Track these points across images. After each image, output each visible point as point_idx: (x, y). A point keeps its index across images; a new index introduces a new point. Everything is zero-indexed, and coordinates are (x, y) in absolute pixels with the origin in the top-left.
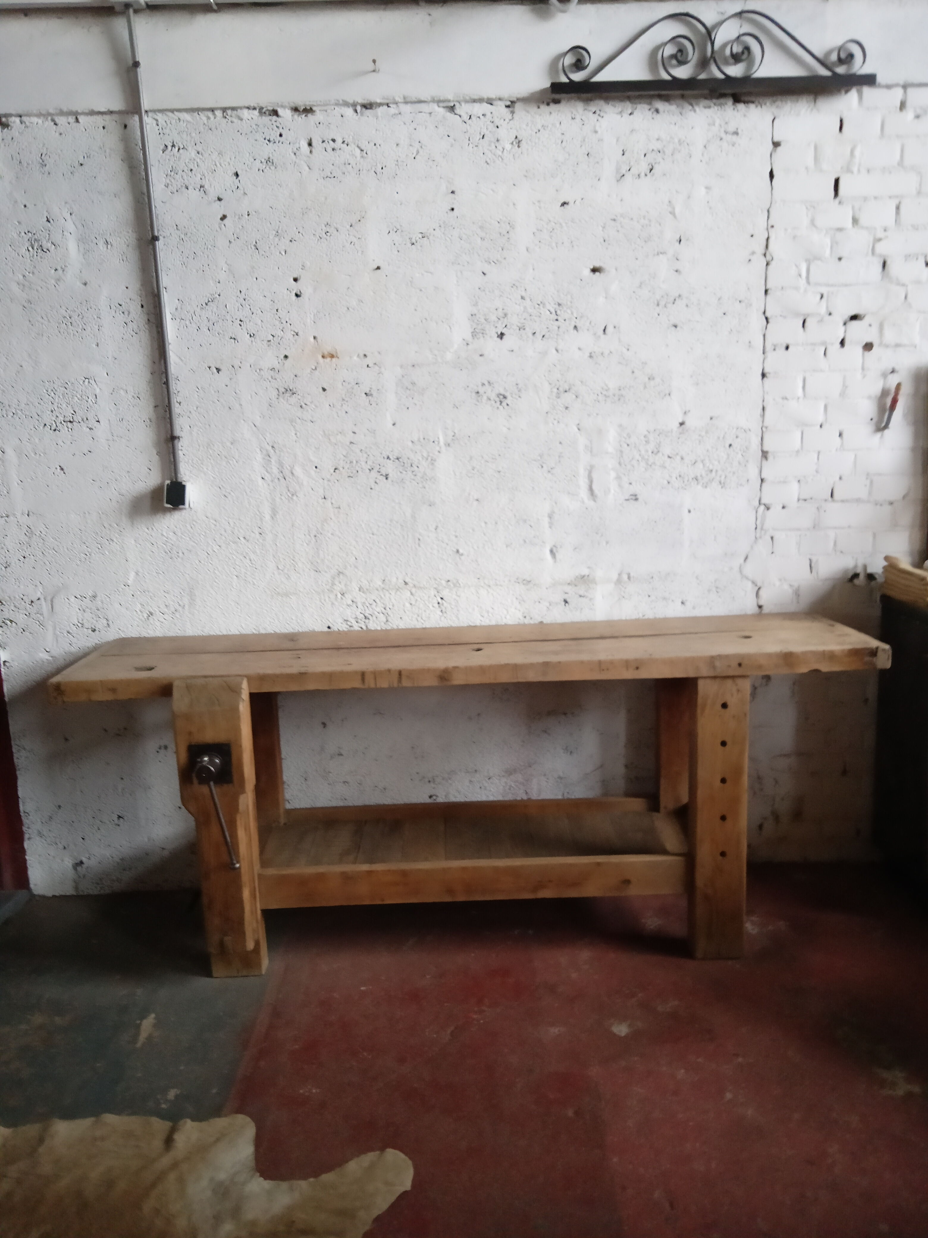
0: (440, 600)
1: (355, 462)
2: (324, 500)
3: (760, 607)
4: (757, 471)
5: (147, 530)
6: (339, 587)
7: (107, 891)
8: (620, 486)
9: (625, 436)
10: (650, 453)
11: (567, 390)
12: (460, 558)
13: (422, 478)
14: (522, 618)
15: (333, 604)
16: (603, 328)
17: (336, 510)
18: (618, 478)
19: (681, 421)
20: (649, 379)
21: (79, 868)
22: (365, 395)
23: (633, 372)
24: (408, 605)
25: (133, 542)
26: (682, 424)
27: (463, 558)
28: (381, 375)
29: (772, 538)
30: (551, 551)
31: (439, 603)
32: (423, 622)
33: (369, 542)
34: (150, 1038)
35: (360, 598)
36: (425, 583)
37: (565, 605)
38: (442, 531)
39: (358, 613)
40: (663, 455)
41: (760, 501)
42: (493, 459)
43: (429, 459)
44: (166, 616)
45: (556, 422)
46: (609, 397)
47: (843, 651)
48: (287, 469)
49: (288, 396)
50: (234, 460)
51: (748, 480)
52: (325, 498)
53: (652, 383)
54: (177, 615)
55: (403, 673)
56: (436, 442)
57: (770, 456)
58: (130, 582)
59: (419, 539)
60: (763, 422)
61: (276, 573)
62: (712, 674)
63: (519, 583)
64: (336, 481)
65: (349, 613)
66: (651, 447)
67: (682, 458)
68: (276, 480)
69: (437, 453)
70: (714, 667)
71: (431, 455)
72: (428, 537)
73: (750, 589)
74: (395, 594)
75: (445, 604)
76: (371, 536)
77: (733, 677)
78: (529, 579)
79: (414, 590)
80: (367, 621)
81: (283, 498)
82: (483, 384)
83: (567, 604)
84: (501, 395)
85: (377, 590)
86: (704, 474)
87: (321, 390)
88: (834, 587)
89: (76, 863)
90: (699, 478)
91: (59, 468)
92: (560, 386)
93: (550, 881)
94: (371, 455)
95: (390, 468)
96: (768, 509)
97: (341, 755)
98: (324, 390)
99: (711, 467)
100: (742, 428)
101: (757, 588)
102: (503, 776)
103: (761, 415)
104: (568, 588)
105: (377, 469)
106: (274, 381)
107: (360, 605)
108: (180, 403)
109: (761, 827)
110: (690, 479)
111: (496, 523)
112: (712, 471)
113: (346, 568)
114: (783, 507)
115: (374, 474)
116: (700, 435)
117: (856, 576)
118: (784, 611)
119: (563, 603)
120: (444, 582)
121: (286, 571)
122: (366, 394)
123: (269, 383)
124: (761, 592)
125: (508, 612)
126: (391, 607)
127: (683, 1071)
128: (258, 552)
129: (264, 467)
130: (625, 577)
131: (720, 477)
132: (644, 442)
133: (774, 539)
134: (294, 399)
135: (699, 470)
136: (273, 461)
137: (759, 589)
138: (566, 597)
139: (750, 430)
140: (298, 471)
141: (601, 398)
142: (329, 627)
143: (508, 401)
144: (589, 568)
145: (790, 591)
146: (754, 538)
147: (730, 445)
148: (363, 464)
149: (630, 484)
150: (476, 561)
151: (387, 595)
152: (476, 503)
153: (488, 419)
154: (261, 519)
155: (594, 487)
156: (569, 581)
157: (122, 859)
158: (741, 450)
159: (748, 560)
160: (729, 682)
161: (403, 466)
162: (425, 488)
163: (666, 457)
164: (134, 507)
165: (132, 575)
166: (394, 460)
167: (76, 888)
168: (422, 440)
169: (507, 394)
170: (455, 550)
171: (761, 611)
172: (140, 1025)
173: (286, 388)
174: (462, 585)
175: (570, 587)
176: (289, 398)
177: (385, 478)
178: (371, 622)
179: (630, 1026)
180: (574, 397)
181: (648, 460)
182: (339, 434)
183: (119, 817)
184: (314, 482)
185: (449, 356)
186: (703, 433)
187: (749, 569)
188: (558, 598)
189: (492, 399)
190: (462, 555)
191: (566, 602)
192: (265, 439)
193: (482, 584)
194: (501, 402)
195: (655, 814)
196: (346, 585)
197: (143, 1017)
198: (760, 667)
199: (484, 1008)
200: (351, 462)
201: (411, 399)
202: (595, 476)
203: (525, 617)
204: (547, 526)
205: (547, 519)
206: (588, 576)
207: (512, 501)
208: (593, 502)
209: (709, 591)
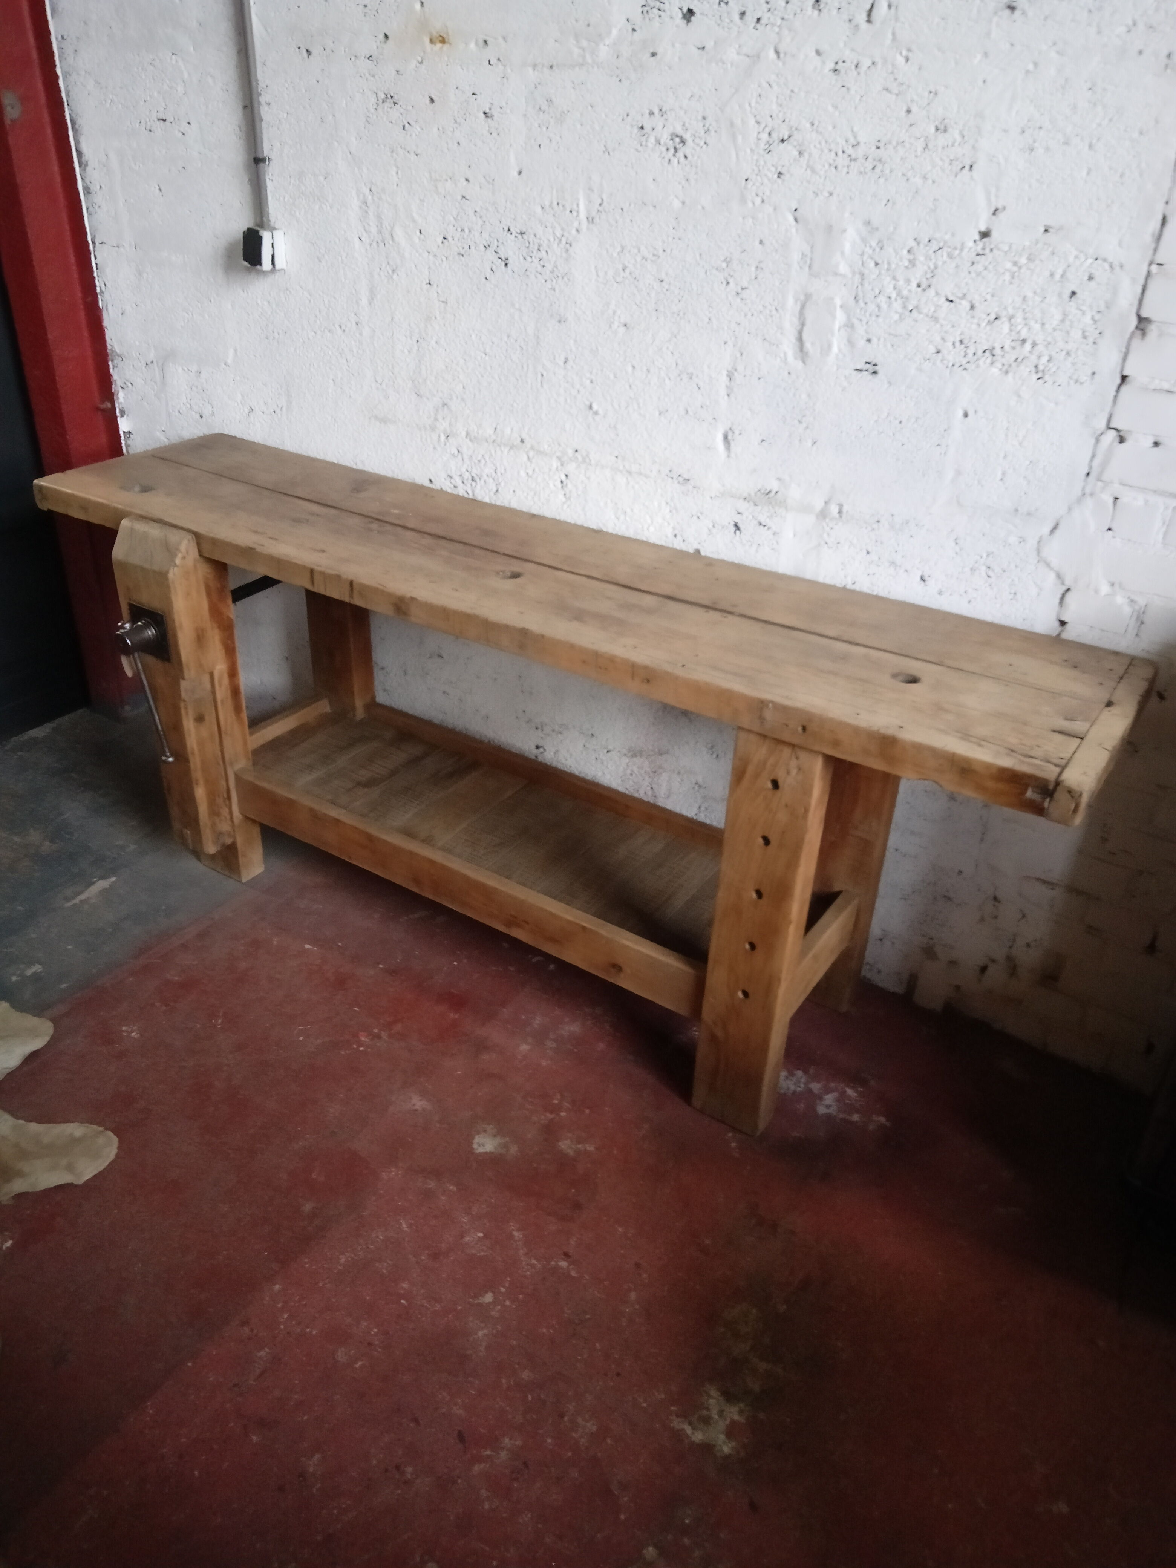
0: (564, 478)
1: (467, 231)
2: (429, 285)
3: (1062, 623)
4: (1115, 357)
6: (443, 425)
8: (851, 343)
9: (874, 243)
10: (914, 285)
11: (786, 137)
12: (593, 418)
13: (552, 272)
14: (670, 536)
15: (435, 448)
16: (868, 7)
17: (443, 305)
18: (849, 325)
19: (983, 229)
20: (937, 129)
22: (483, 115)
23: (909, 111)
24: (523, 473)
25: (230, 307)
26: (985, 235)
27: (597, 418)
28: (505, 80)
29: (1116, 500)
30: (726, 437)
31: (562, 482)
32: (540, 505)
33: (480, 365)
35: (467, 448)
36: (546, 447)
37: (735, 532)
38: (572, 367)
39: (464, 470)
40: (937, 294)
41: (1109, 421)
42: (654, 255)
43: (564, 240)
44: (265, 417)
45: (758, 201)
46: (855, 160)
47: (991, 766)
48: (387, 229)
49: (388, 107)
50: (327, 204)
51: (1094, 373)
52: (430, 284)
53: (942, 139)
55: (355, 586)
56: (575, 214)
57: (1153, 331)
58: (229, 361)
59: (542, 375)
60: (1155, 250)
61: (373, 386)
62: (756, 728)
63: (672, 478)
64: (444, 259)
65: (454, 467)
66: (917, 275)
67: (972, 307)
68: (374, 244)
69: (574, 232)
70: (762, 719)
71: (566, 234)
72: (555, 374)
73: (1051, 588)
74: (508, 453)
75: (570, 486)
76: (484, 355)
77: (793, 746)
78: (686, 476)
79: (531, 454)
80: (474, 484)
81: (382, 274)
82: (652, 113)
83: (738, 532)
84: (677, 136)
85: (487, 441)
86: (1007, 344)
87: (428, 100)
90: (998, 351)
91: (157, 187)
92: (773, 129)
93: (527, 923)
94: (487, 223)
95: (511, 248)
96: (1122, 440)
97: (440, 656)
98: (432, 101)
99: (1024, 334)
100: (1105, 260)
101: (1065, 588)
102: (625, 755)
103: (1153, 235)
104: (742, 506)
105: (495, 248)
106: (372, 78)
107: (466, 459)
108: (269, 104)
109: (984, 969)
110: (980, 352)
111: (648, 371)
112: (1024, 341)
113: (451, 399)
114: (1156, 444)
115: (490, 255)
116: (1015, 263)
119: (733, 529)
120: (570, 451)
121: (384, 386)
122: (485, 113)
123: (365, 81)
124: (1069, 597)
125: (652, 522)
126: (503, 471)
128: (355, 351)
129: (361, 221)
130: (834, 509)
131: (1039, 357)
132: (906, 263)
133: (1121, 504)
134: (395, 113)
135: (1002, 334)
136: (371, 214)
137: (1068, 590)
138: (738, 519)
139: (1121, 266)
140: (399, 233)
141: (842, 161)
142: (431, 481)
143: (687, 149)
144: (779, 479)
145: (1127, 610)
146: (1080, 493)
147: (1074, 293)
148: (477, 234)
149: (869, 341)
150: (615, 427)
151: (499, 452)
152: (622, 330)
153: (654, 180)
154: (357, 303)
155: (805, 336)
156: (745, 495)
158: (1091, 307)
159: (1058, 532)
160: (787, 751)
161: (528, 247)
162: (554, 290)
163: (943, 299)
164: (229, 257)
165: (231, 352)
166: (517, 235)
168: (555, 204)
169: (687, 136)
170: (588, 403)
171: (1062, 631)
172: (91, 884)
173: (386, 92)
174: (593, 462)
175: (746, 504)
176: (389, 110)
177: (503, 264)
178: (479, 487)
180: (796, 153)
181: (907, 298)
182: (449, 180)
184: (417, 255)
185: (604, 51)
186: (1023, 260)
187: (1054, 550)
188: (727, 518)
189: (662, 142)
190: (596, 413)
191: (737, 527)
192: (362, 176)
193: (621, 468)
194: (676, 149)
196: (450, 424)
198: (836, 743)
200: (463, 230)
201: (544, 129)
202: (810, 315)
203: (675, 536)
204: (723, 392)
205: (724, 379)
206: (777, 492)
207: (675, 337)
208: (801, 364)
209: (973, 570)
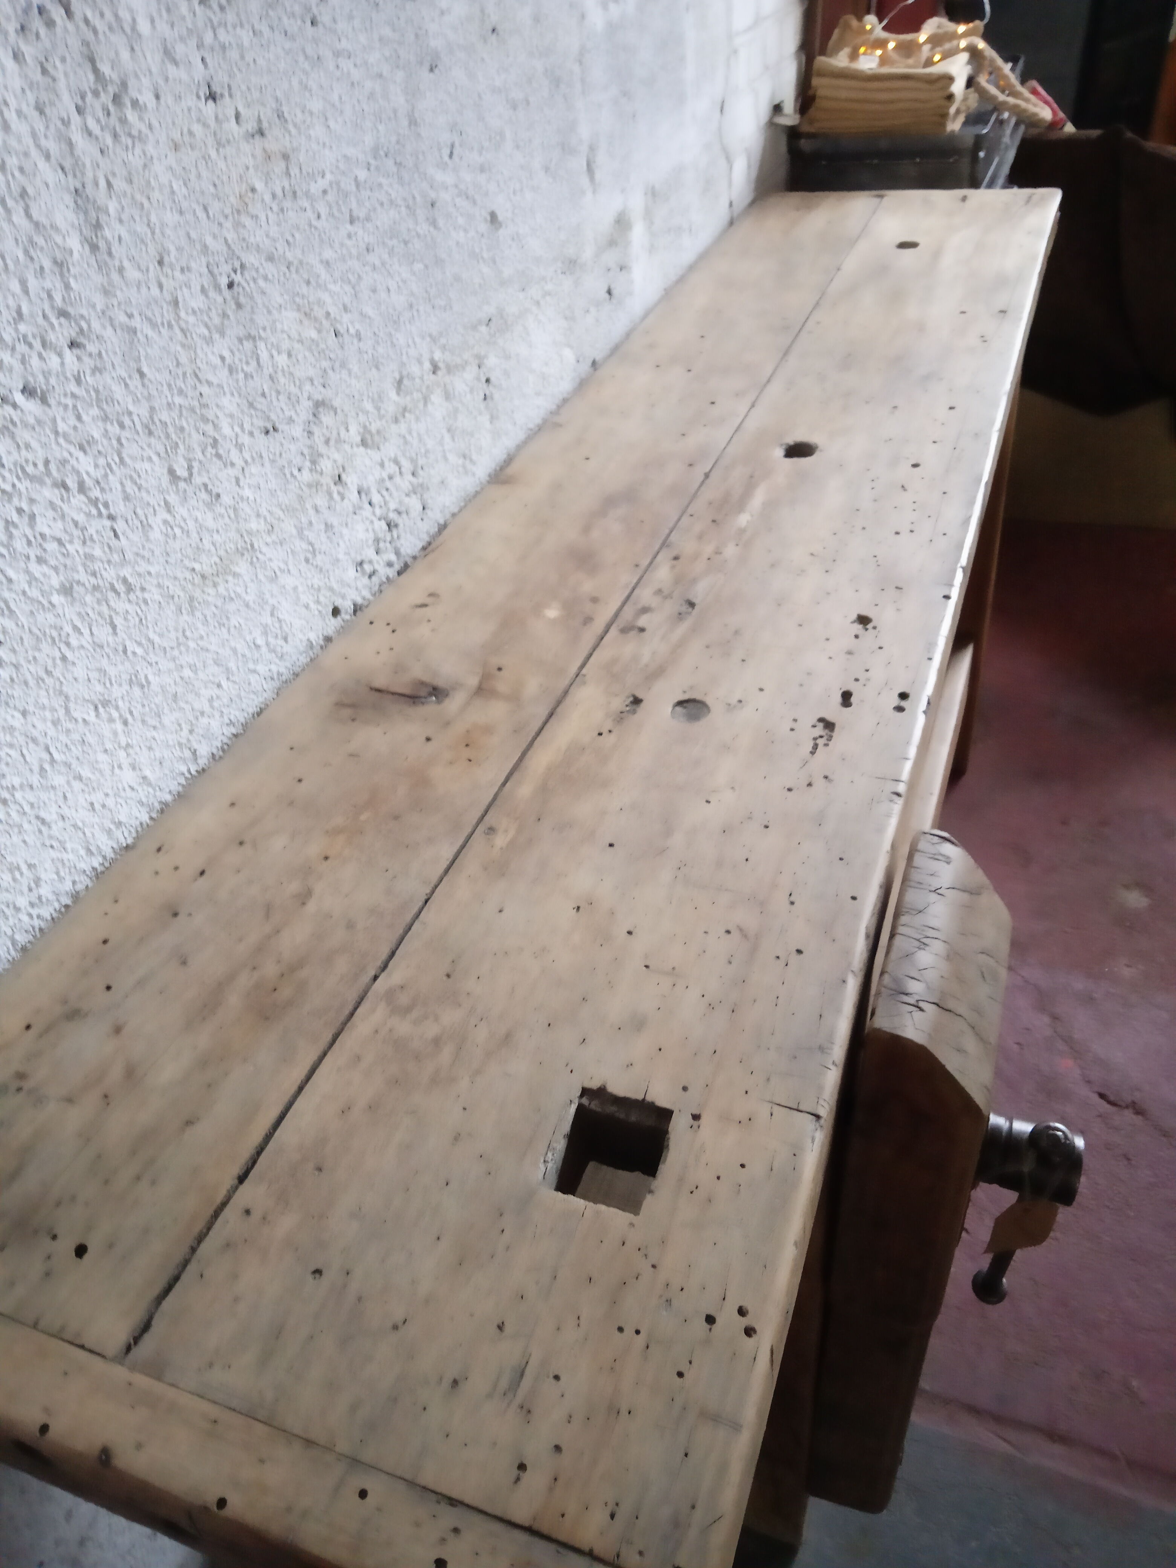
3: (731, 205)
27: (500, 235)
30: (588, 163)
74: (425, 412)
79: (449, 384)
118: (744, 204)
124: (733, 174)
125: (562, 362)
174: (508, 321)
191: (610, 292)
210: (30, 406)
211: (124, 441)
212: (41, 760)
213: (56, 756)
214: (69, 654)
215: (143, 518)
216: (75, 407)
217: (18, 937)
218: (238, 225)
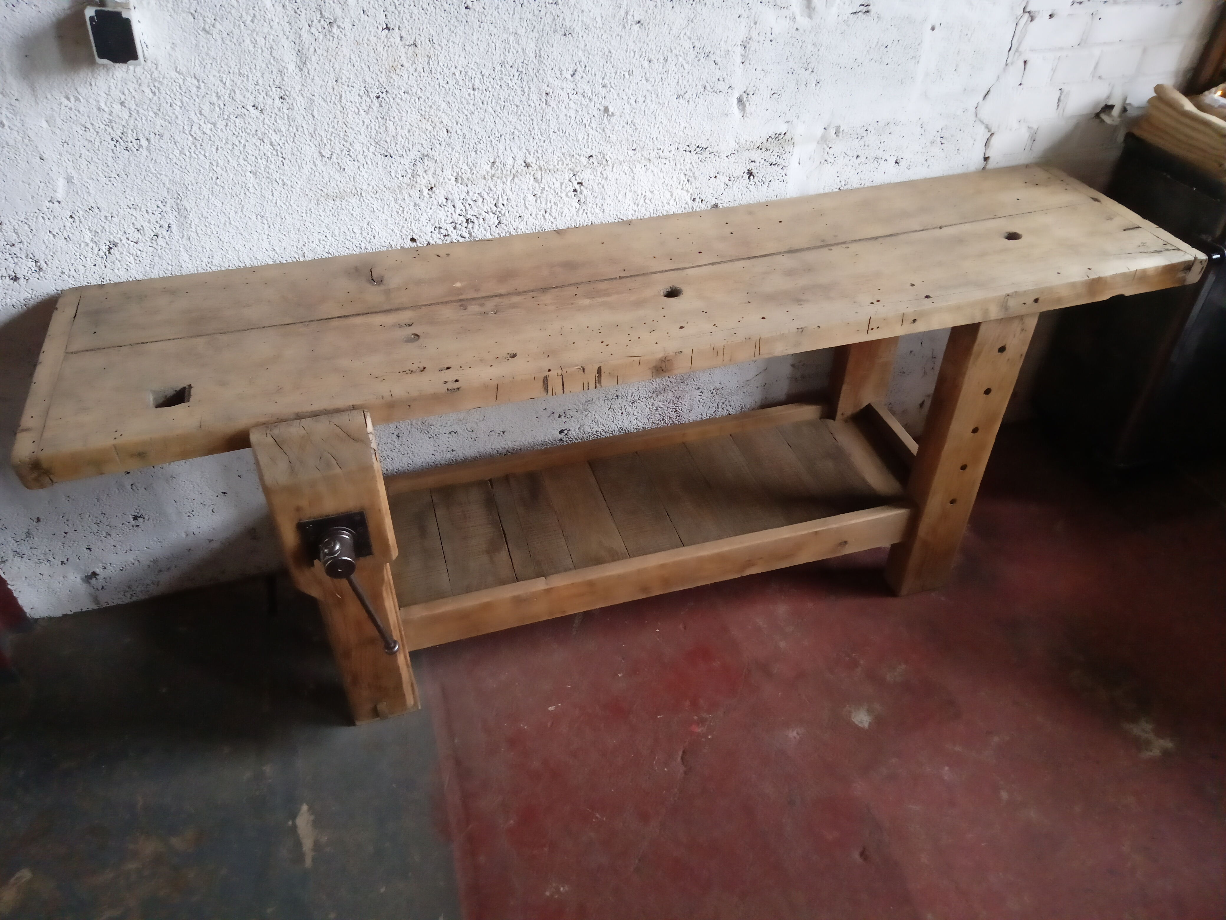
0: (577, 187)
3: (986, 159)
5: (66, 102)
6: (424, 179)
7: (142, 597)
12: (610, 120)
14: (690, 202)
15: (416, 204)
21: (93, 581)
24: (530, 197)
25: (45, 124)
27: (613, 119)
29: (1025, 62)
30: (740, 100)
31: (575, 191)
32: (552, 219)
33: (468, 103)
34: (317, 846)
35: (458, 192)
36: (556, 163)
37: (749, 179)
39: (456, 216)
41: (1024, 8)
44: (140, 246)
47: (1157, 268)
54: (160, 241)
55: (603, 370)
58: (60, 196)
59: (547, 94)
61: (318, 162)
62: (1001, 316)
63: (690, 152)
65: (443, 216)
72: (562, 88)
73: (982, 134)
74: (512, 182)
75: (585, 191)
77: (1021, 316)
79: (539, 175)
80: (470, 226)
81: (313, 30)
83: (751, 178)
85: (485, 178)
88: (1077, 126)
89: (86, 576)
96: (1032, 19)
101: (990, 134)
104: (755, 154)
107: (459, 205)
111: (665, 60)
113: (432, 148)
114: (1051, 16)
117: (1108, 108)
118: (1014, 163)
119: (747, 176)
120: (584, 160)
121: (335, 159)
124: (993, 140)
125: (672, 195)
126: (505, 202)
127: (947, 768)
128: (283, 129)
130: (832, 132)
133: (1028, 64)
137: (992, 134)
138: (751, 166)
142: (413, 240)
144: (787, 122)
145: (1026, 135)
146: (1004, 64)
151: (500, 185)
152: (636, 27)
154: (281, 73)
156: (758, 144)
157: (155, 561)
159: (989, 96)
160: (1016, 322)
165: (61, 183)
167: (96, 600)
170: (602, 108)
171: (986, 165)
172: (294, 827)
174: (610, 161)
175: (758, 152)
178: (476, 227)
179: (870, 711)
183: (136, 518)
187: (986, 109)
188: (741, 169)
190: (613, 114)
191: (750, 173)
193: (639, 158)
195: (830, 422)
196: (434, 174)
197: (293, 816)
198: (1058, 300)
199: (704, 715)
203: (694, 200)
204: (739, 60)
205: (739, 50)
206: (785, 134)
207: (692, 22)
208: (808, 19)
209: (932, 143)
210: (255, 113)
211: (296, 135)
212: (226, 221)
213: (232, 222)
214: (247, 193)
215: (300, 164)
216: (275, 117)
217: (199, 269)
218: (389, 77)
